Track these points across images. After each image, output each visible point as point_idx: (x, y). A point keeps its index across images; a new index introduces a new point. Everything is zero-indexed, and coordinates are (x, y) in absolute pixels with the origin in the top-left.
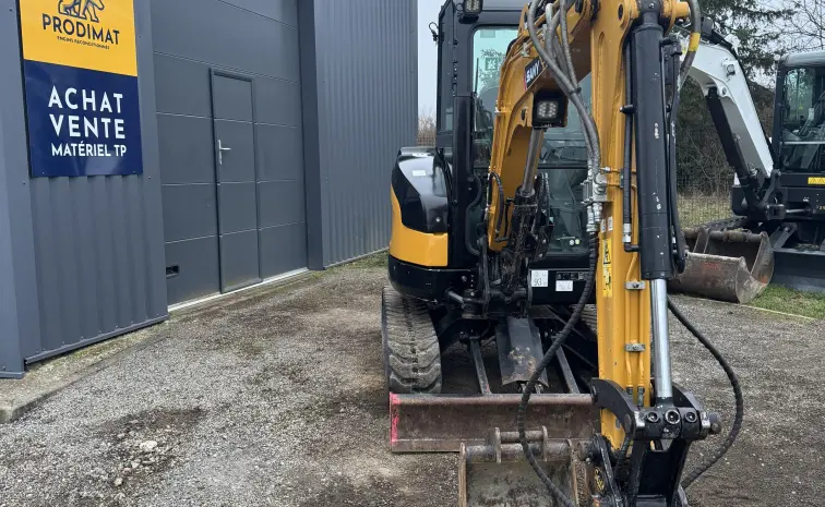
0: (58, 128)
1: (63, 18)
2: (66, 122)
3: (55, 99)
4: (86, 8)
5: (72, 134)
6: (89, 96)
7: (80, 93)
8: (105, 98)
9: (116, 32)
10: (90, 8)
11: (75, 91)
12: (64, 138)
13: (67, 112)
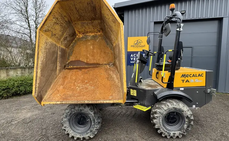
0: (132, 59)
1: (134, 45)
2: (133, 59)
3: (132, 55)
5: (134, 60)
7: (136, 55)
11: (135, 54)
12: (133, 60)
13: (134, 57)
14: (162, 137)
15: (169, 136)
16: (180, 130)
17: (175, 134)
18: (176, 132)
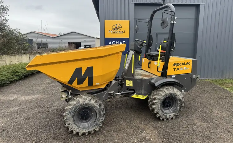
1: (113, 31)
3: (110, 43)
4: (118, 28)
6: (117, 42)
8: (121, 42)
9: (124, 31)
10: (119, 28)
11: (114, 42)
14: (160, 120)
15: (166, 118)
16: (174, 112)
17: (170, 116)
18: (171, 114)
